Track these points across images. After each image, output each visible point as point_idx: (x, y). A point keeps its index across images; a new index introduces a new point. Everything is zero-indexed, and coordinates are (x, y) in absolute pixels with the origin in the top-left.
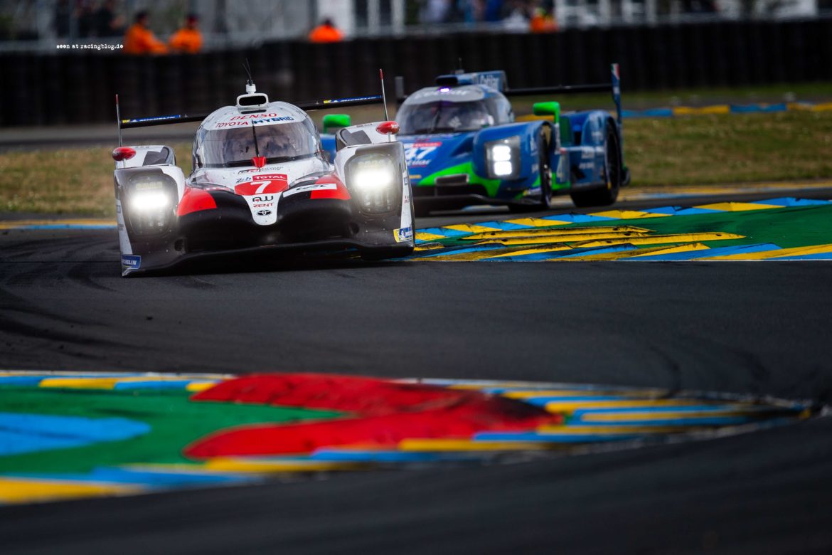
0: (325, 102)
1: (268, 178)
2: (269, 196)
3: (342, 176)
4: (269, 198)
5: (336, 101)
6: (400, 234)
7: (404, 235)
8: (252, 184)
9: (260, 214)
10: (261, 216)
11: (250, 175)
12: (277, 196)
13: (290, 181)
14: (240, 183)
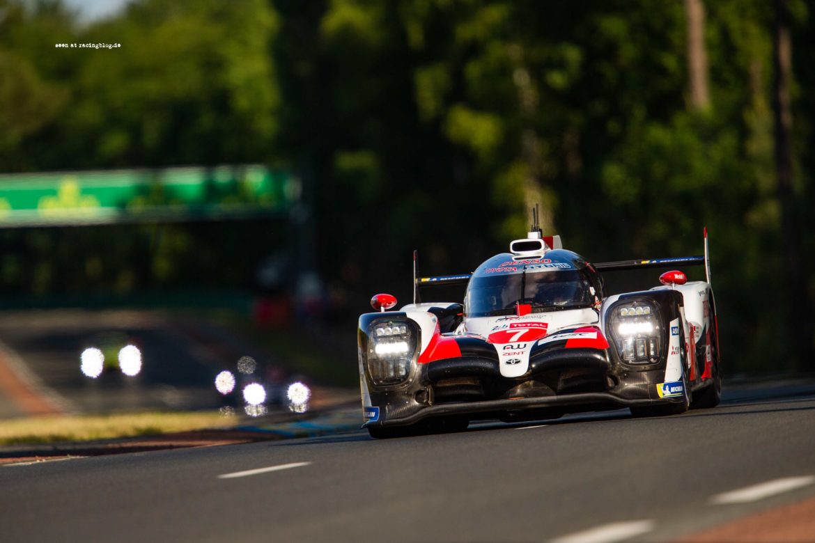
0: (643, 262)
1: (526, 326)
2: (522, 344)
3: (601, 326)
4: (522, 346)
5: (655, 262)
6: (664, 389)
7: (670, 390)
8: (507, 332)
9: (509, 363)
10: (509, 365)
11: (508, 323)
12: (530, 344)
13: (549, 330)
14: (495, 331)
